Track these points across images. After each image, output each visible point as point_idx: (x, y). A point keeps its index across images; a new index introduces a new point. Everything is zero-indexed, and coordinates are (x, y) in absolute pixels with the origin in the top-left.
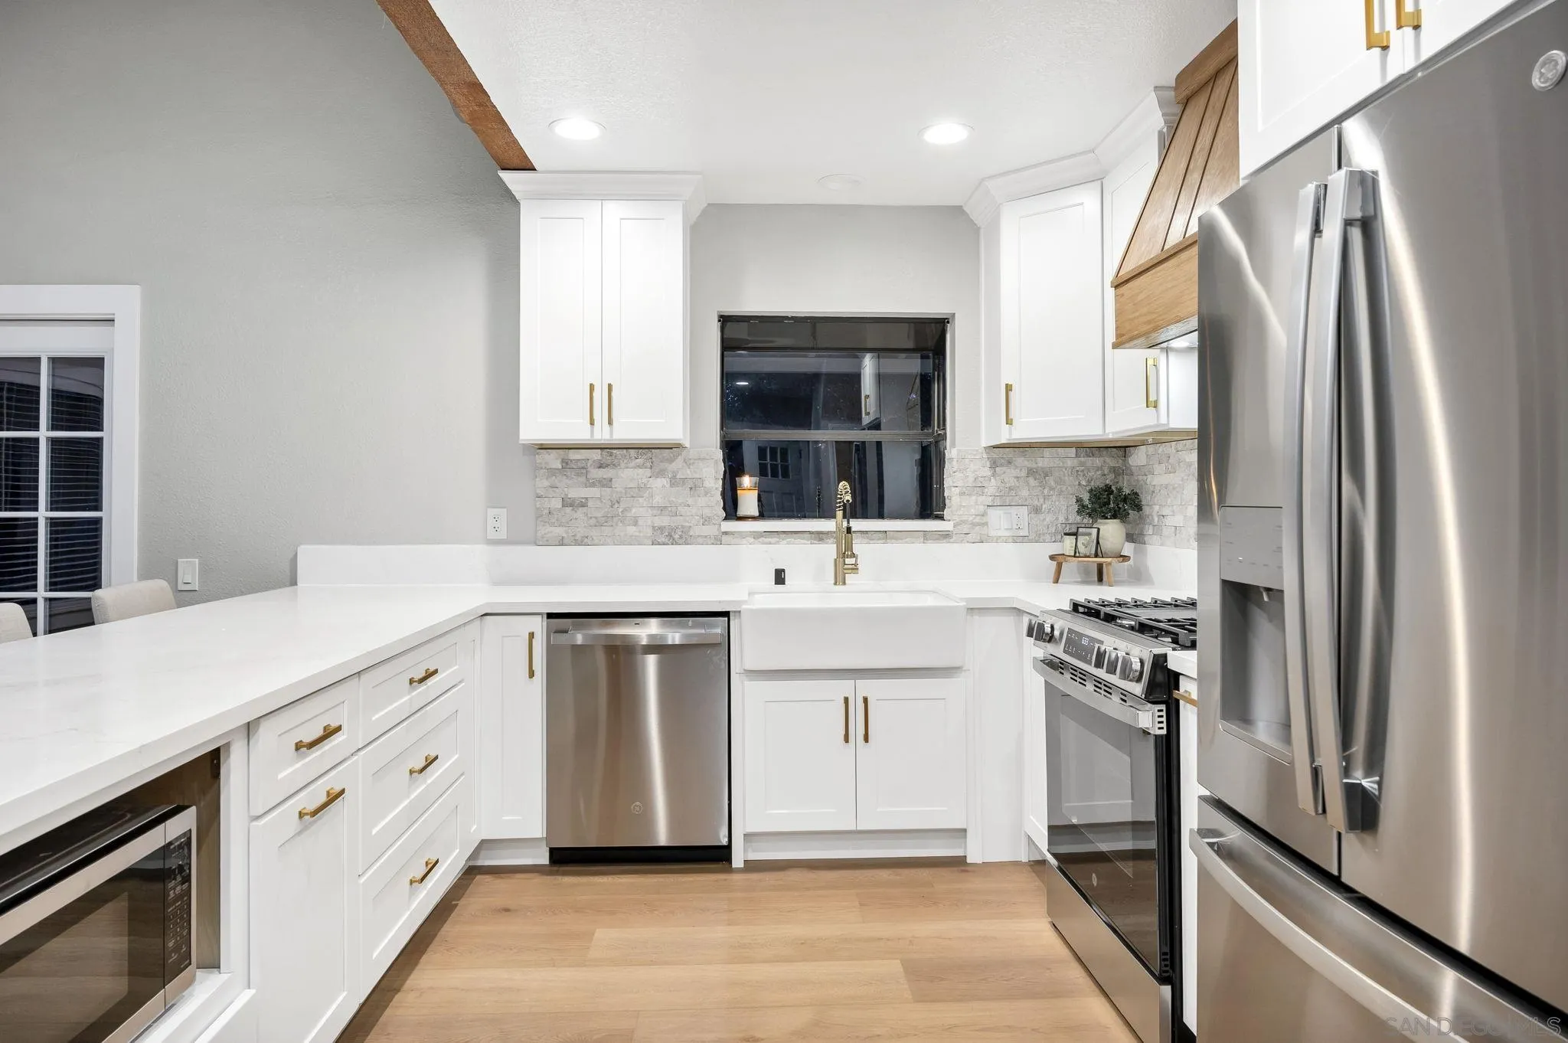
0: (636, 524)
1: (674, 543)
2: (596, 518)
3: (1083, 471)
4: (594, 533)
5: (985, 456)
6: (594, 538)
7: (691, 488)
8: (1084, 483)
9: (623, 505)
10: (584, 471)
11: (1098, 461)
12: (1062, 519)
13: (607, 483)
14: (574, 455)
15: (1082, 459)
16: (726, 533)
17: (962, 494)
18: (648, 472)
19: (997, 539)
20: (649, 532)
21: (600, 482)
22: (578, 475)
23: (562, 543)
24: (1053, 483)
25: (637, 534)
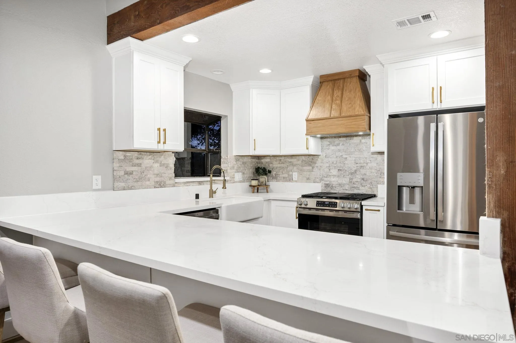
0: (149, 180)
1: (161, 187)
2: (136, 179)
3: (252, 163)
4: (135, 184)
5: (234, 158)
6: (136, 186)
7: (166, 167)
8: (252, 166)
9: (145, 173)
10: (132, 160)
11: (254, 160)
12: (248, 176)
13: (139, 165)
14: (128, 154)
15: (252, 160)
16: (176, 183)
17: (230, 169)
18: (153, 161)
19: (236, 182)
20: (153, 183)
21: (137, 164)
22: (130, 162)
23: (124, 189)
24: (246, 166)
25: (150, 184)
